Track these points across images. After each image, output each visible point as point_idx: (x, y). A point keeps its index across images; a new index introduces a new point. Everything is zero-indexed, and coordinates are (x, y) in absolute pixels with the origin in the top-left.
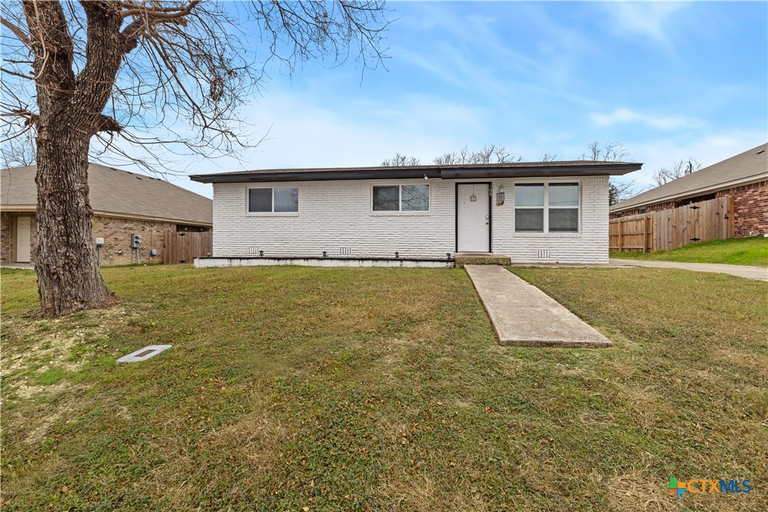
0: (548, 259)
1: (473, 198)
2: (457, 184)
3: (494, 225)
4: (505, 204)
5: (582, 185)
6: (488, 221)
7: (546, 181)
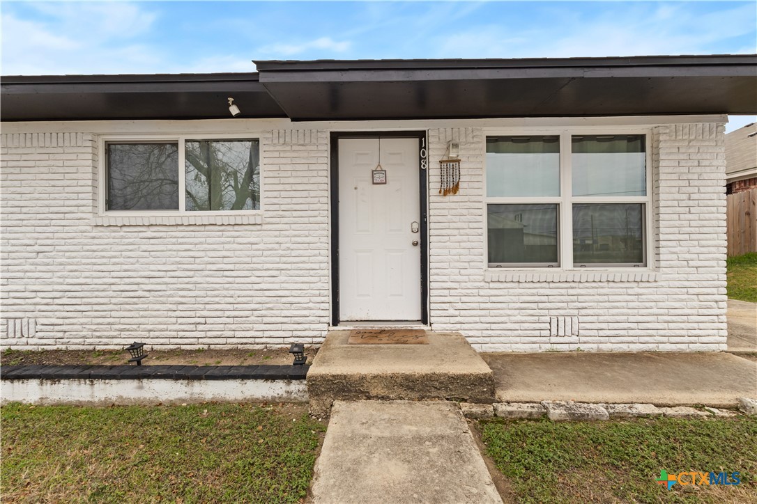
0: (574, 339)
1: (379, 177)
2: (335, 137)
3: (433, 250)
4: (461, 191)
5: (656, 149)
6: (417, 237)
7: (566, 128)
